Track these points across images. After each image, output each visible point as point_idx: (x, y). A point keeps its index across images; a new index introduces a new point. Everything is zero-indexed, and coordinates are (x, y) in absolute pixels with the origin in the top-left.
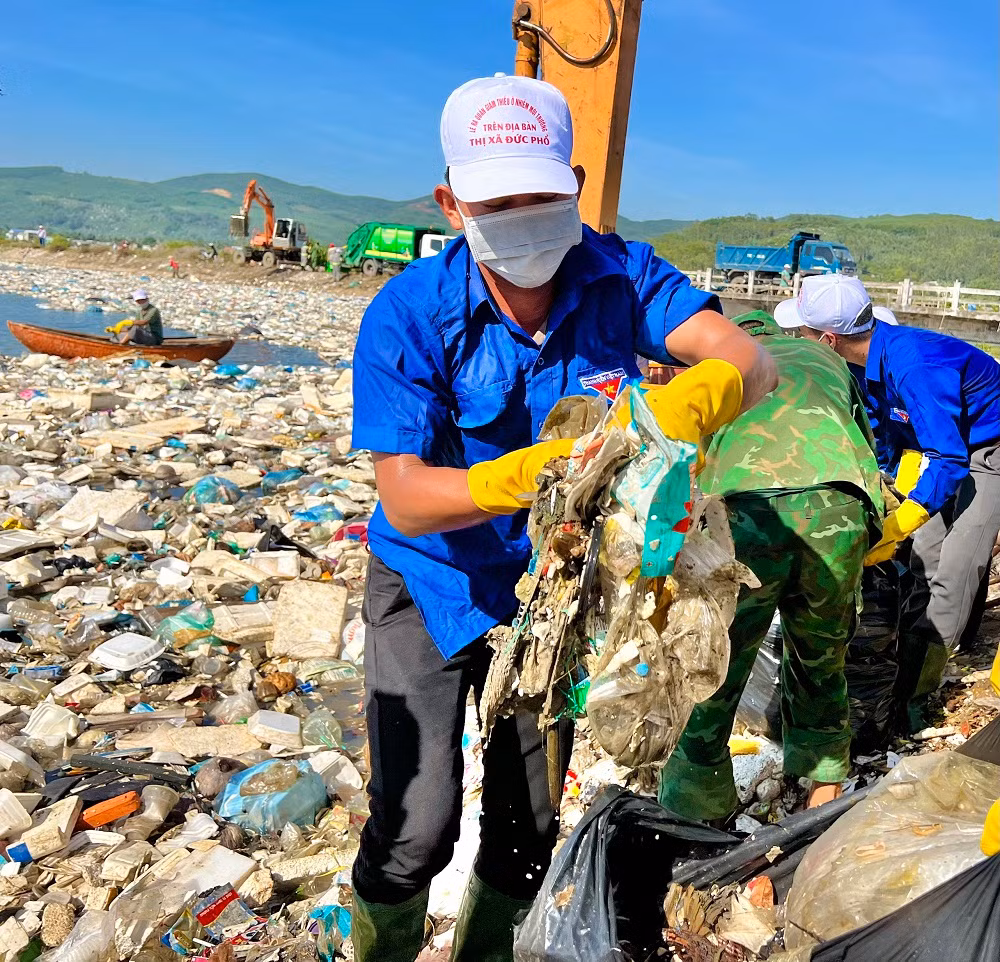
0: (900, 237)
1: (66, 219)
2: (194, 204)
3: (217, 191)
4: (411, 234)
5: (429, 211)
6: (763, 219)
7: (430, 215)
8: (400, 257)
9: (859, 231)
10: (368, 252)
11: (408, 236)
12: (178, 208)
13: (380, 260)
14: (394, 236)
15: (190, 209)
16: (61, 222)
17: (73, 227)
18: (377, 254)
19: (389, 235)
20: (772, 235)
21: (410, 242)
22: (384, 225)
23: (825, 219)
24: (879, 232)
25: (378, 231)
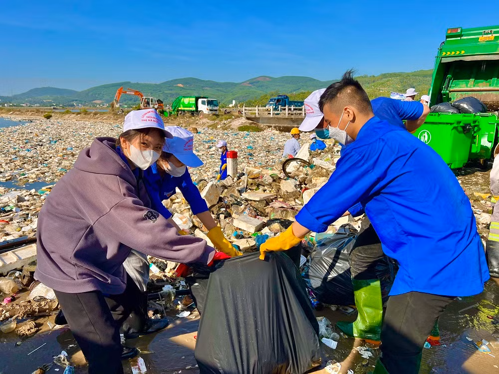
0: (425, 79)
1: (132, 98)
2: (172, 90)
3: (179, 85)
4: (194, 99)
5: (250, 85)
6: (371, 76)
7: (249, 87)
8: (191, 109)
9: (409, 77)
10: (179, 108)
11: (193, 100)
12: (166, 92)
13: (184, 111)
14: (188, 101)
15: (170, 92)
16: (131, 100)
17: (135, 101)
18: (183, 109)
19: (186, 101)
20: (374, 82)
21: (194, 102)
22: (185, 97)
23: (395, 74)
24: (417, 77)
25: (182, 99)
